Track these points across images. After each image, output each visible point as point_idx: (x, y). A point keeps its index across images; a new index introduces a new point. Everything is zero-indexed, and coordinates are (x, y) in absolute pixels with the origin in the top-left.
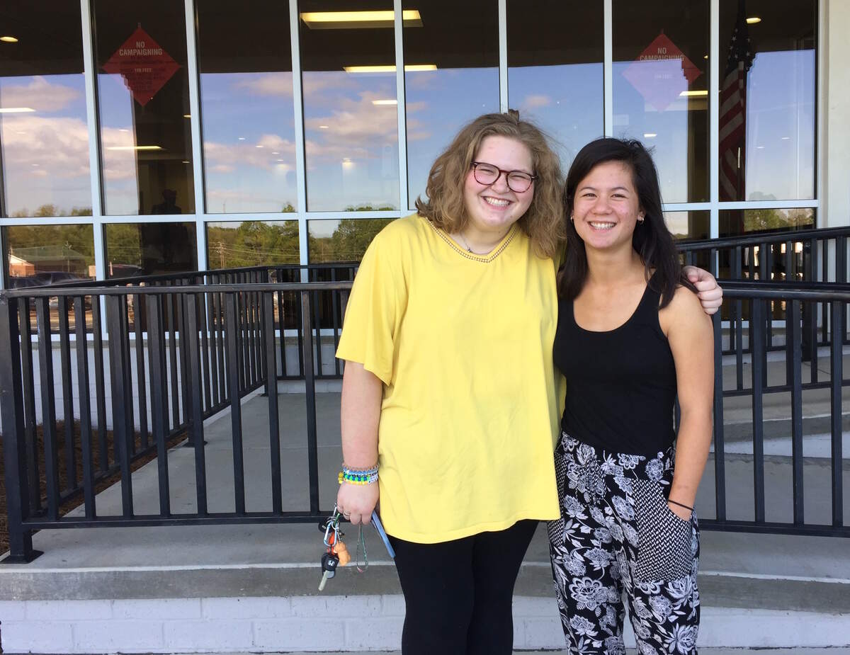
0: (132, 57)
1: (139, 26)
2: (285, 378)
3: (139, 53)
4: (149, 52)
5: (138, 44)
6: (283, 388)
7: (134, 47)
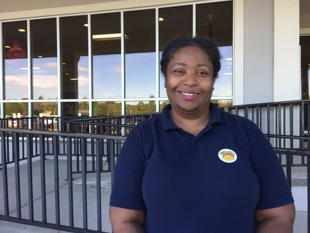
0: (13, 51)
1: (16, 41)
2: (48, 154)
3: (15, 49)
4: (18, 49)
5: (15, 47)
6: (47, 157)
7: (14, 48)
